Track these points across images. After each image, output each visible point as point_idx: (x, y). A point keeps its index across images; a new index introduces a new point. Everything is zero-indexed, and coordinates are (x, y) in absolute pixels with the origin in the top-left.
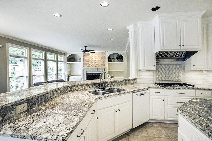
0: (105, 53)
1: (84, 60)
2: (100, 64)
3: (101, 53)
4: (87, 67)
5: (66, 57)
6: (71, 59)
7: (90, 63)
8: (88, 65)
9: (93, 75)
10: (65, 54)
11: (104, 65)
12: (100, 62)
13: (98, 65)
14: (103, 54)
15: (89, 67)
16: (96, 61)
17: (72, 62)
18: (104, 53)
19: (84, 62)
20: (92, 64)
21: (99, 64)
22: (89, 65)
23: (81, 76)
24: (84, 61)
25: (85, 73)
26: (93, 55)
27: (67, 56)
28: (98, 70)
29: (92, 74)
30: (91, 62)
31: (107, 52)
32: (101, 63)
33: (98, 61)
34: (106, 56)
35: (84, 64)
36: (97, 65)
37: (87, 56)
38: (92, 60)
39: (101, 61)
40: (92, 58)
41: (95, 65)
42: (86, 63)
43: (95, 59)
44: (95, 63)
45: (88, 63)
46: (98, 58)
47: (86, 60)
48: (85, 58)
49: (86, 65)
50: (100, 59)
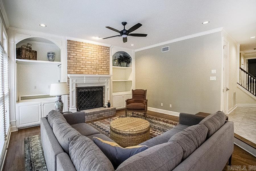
0: (109, 48)
1: (70, 56)
2: (102, 69)
3: (103, 48)
4: (77, 73)
7: (82, 66)
8: (78, 70)
9: (89, 92)
11: (108, 70)
12: (101, 65)
13: (98, 71)
14: (107, 50)
15: (82, 73)
16: (95, 63)
17: (29, 59)
18: (108, 47)
19: (69, 61)
20: (86, 69)
21: (99, 69)
22: (82, 71)
24: (69, 58)
25: (74, 89)
26: (89, 48)
29: (87, 90)
30: (85, 62)
31: (112, 46)
32: (103, 67)
33: (99, 63)
34: (110, 54)
35: (69, 67)
36: (96, 71)
37: (77, 48)
38: (86, 60)
39: (103, 63)
40: (87, 54)
41: (92, 71)
42: (74, 63)
43: (92, 56)
44: (93, 67)
45: (79, 66)
46: (97, 55)
47: (74, 57)
48: (73, 52)
49: (74, 68)
50: (101, 59)
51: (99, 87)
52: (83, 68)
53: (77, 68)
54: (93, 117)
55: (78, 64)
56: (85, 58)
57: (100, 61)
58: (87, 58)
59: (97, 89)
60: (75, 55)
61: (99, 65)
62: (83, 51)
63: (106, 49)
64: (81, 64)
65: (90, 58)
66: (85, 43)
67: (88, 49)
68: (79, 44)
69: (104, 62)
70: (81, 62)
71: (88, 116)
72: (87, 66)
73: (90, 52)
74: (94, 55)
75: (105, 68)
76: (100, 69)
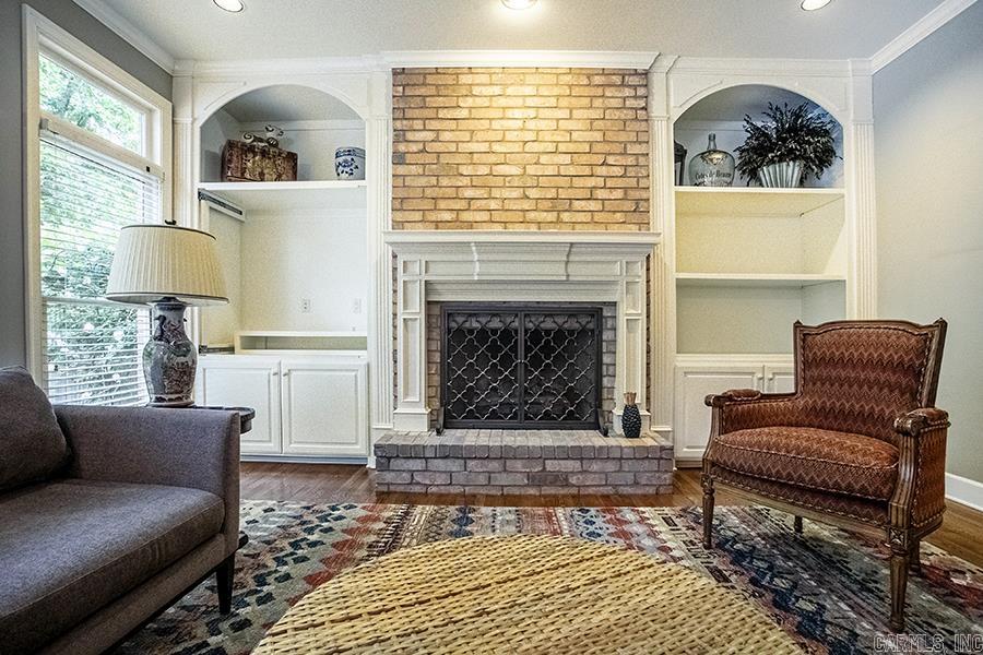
0: (646, 74)
1: (402, 148)
2: (593, 205)
3: (598, 80)
5: (185, 118)
6: (251, 149)
7: (469, 193)
8: (447, 216)
10: (171, 72)
11: (639, 210)
12: (591, 182)
13: (565, 216)
14: (628, 92)
16: (551, 171)
18: (636, 73)
19: (401, 170)
20: (493, 205)
21: (577, 205)
22: (467, 216)
23: (359, 344)
24: (399, 159)
25: (417, 308)
26: (510, 91)
27: (203, 106)
28: (579, 272)
29: (496, 324)
30: (484, 170)
31: (666, 63)
32: (600, 194)
33: (572, 171)
34: (657, 108)
35: (400, 203)
36: (552, 217)
37: (440, 101)
38: (492, 159)
39: (603, 171)
40: (496, 125)
41: (531, 216)
42: (423, 181)
43: (531, 136)
44: (533, 193)
45: (451, 192)
46: (563, 125)
47: (423, 151)
48: (418, 124)
49: (428, 205)
50: (591, 143)
51: (573, 311)
52: (476, 204)
53: (442, 204)
54: (503, 479)
55: (444, 182)
56: (484, 147)
57: (584, 159)
58: (496, 147)
59: (560, 320)
60: (430, 136)
61: (577, 182)
62: (475, 114)
63: (623, 85)
64: (466, 181)
65: (517, 148)
66: (489, 71)
67: (502, 102)
68: (450, 80)
69: (611, 160)
70: (464, 170)
71: (471, 464)
72: (496, 193)
73: (517, 113)
74: (543, 125)
75: (619, 194)
76: (583, 203)
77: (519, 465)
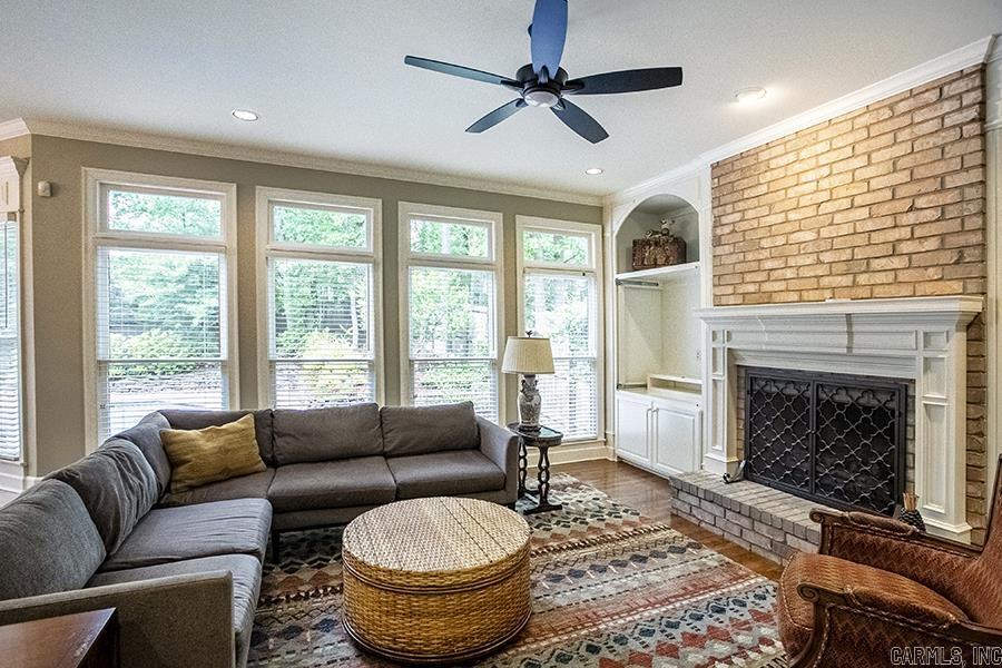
0: (982, 69)
1: (719, 232)
2: (896, 263)
3: (903, 107)
4: (746, 299)
6: (648, 243)
7: (768, 265)
8: (752, 288)
9: (800, 402)
10: (601, 209)
12: (894, 235)
13: (862, 279)
15: (768, 299)
16: (845, 230)
19: (719, 251)
20: (789, 274)
21: (875, 264)
22: (767, 287)
23: (696, 389)
24: (717, 241)
26: (803, 154)
28: (864, 344)
29: (791, 391)
30: (780, 241)
32: (906, 247)
33: (870, 226)
35: (718, 280)
36: (847, 280)
37: (745, 183)
38: (788, 228)
39: (911, 218)
40: (791, 193)
41: (825, 281)
42: (734, 258)
43: (824, 196)
44: (826, 257)
45: (754, 266)
46: (860, 175)
47: (734, 231)
48: (729, 208)
49: (737, 279)
50: (894, 189)
51: (870, 386)
52: (775, 275)
53: (748, 278)
54: (750, 536)
55: (750, 257)
56: (780, 218)
57: (885, 209)
58: (792, 216)
59: (856, 395)
60: (737, 217)
61: (876, 238)
62: (774, 186)
63: (941, 99)
64: (766, 254)
65: (811, 212)
66: (784, 141)
67: (797, 167)
68: (751, 161)
69: (921, 203)
70: (765, 243)
72: (792, 262)
73: (811, 175)
74: (835, 181)
75: (932, 244)
76: (884, 261)
77: (764, 529)
